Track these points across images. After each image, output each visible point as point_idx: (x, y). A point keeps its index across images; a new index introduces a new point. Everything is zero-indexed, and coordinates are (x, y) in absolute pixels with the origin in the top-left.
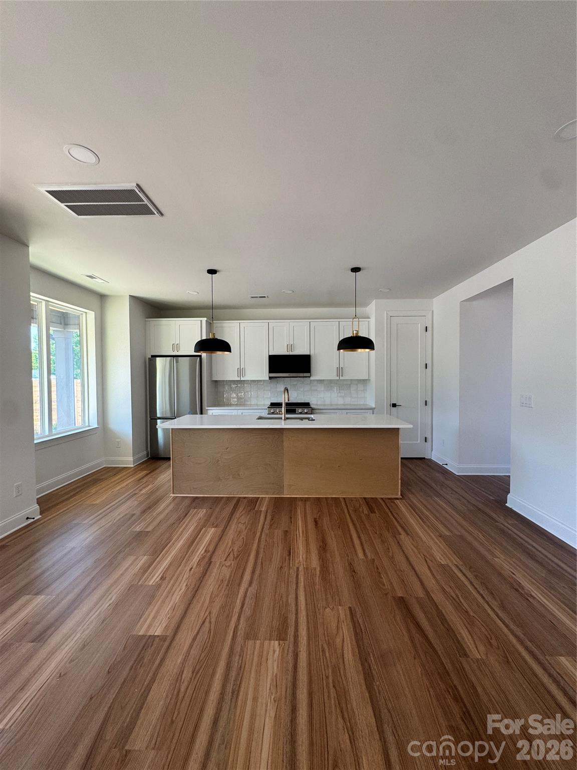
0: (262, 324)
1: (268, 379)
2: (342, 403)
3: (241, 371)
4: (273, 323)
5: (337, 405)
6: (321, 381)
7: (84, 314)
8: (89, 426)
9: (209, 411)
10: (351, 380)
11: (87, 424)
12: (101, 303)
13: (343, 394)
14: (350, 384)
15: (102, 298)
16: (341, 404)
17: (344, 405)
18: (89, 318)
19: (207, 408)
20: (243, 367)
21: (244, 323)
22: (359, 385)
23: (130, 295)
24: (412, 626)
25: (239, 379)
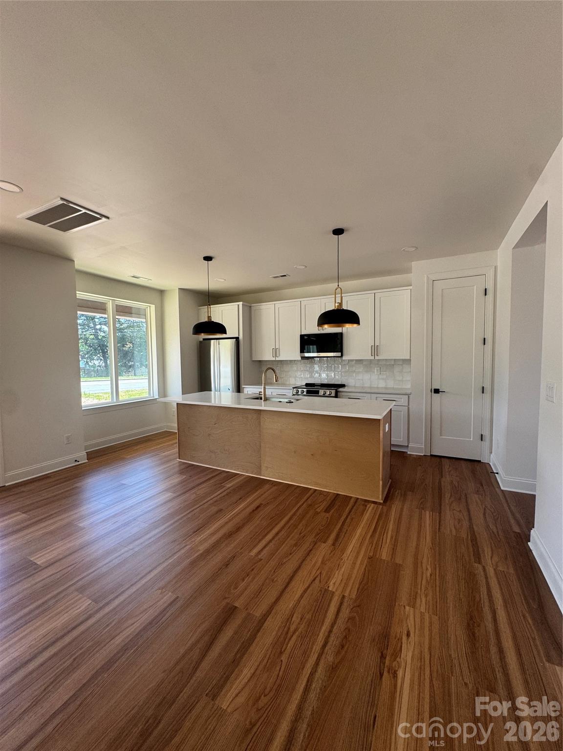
0: (296, 303)
1: (300, 359)
2: (384, 386)
3: (276, 352)
4: (305, 301)
5: (378, 388)
6: (359, 361)
7: (149, 307)
8: (153, 397)
9: (245, 389)
10: (395, 360)
11: (152, 396)
12: (161, 296)
13: (385, 377)
14: (393, 365)
15: (162, 292)
16: (382, 388)
17: (386, 388)
18: (151, 310)
19: (243, 386)
20: (278, 347)
21: (278, 304)
22: (404, 365)
23: (179, 289)
24: (206, 638)
25: (274, 359)
